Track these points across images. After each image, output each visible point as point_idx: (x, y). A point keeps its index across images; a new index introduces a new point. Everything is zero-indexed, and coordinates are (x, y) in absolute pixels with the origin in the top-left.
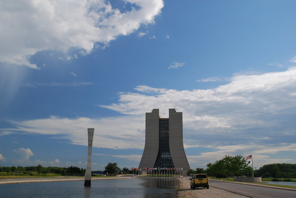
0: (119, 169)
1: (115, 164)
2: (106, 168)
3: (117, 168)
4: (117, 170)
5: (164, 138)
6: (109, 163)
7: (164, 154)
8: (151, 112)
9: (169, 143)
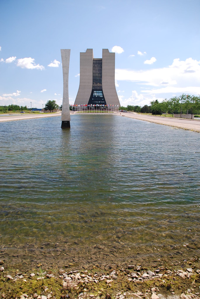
0: (58, 106)
1: (54, 102)
2: (46, 105)
3: (56, 105)
4: (56, 107)
5: (97, 77)
6: (48, 101)
7: (97, 93)
8: (85, 52)
9: (102, 82)
